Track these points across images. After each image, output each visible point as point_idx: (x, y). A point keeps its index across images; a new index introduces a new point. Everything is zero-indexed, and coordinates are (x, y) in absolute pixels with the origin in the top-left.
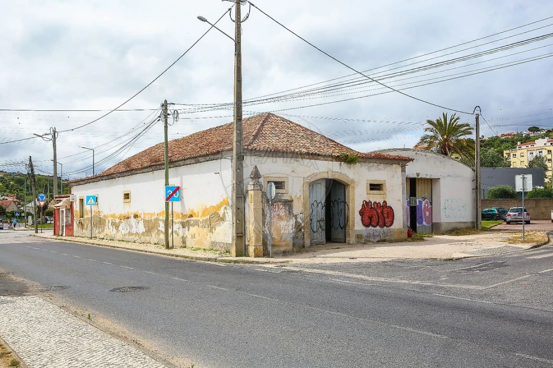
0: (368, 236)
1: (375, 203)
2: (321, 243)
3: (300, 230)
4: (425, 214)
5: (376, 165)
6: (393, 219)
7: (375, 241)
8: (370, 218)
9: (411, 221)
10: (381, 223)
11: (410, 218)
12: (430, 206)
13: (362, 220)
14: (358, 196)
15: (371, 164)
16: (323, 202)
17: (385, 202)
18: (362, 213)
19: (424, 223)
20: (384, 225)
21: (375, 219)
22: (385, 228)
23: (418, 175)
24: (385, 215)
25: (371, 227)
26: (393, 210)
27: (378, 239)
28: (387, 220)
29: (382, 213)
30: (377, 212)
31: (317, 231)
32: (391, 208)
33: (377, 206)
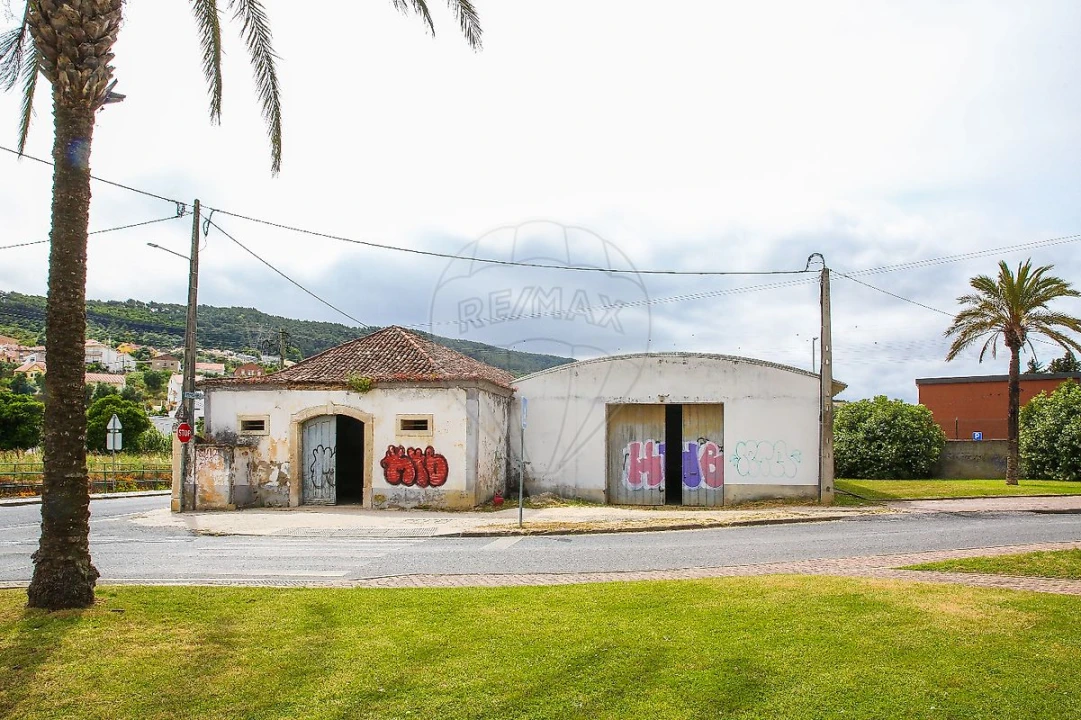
0: (397, 498)
1: (411, 448)
2: (327, 505)
3: (285, 484)
4: (706, 470)
5: (414, 390)
6: (446, 475)
7: (409, 506)
8: (401, 472)
9: (666, 480)
10: (421, 479)
11: (666, 474)
12: (718, 454)
13: (386, 475)
14: (380, 440)
15: (405, 391)
16: (333, 445)
17: (429, 447)
18: (385, 464)
19: (703, 484)
20: (428, 483)
21: (410, 471)
22: (429, 487)
23: (662, 397)
24: (430, 469)
25: (401, 486)
26: (445, 460)
27: (416, 504)
28: (433, 476)
29: (424, 464)
30: (414, 463)
31: (322, 487)
32: (442, 457)
33: (415, 453)
